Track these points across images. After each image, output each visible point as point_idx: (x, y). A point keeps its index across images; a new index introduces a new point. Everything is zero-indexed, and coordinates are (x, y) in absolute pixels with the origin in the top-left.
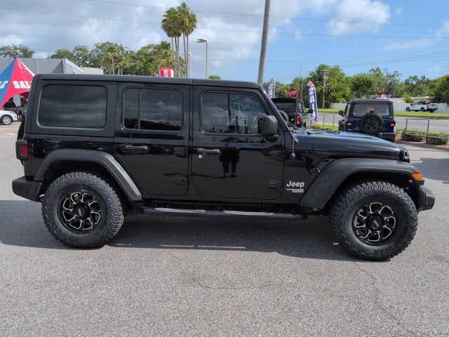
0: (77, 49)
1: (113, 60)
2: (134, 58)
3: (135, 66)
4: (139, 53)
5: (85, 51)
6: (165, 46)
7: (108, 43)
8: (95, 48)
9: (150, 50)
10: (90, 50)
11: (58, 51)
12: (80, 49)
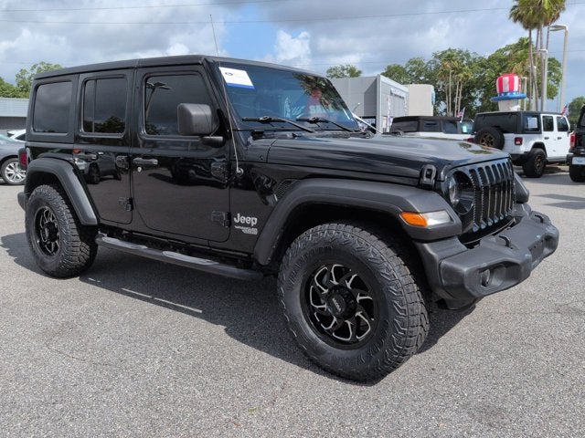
0: (411, 62)
1: (451, 71)
2: (482, 66)
3: (484, 78)
4: (491, 59)
5: (420, 64)
6: (524, 45)
7: (449, 49)
8: (432, 58)
9: (508, 53)
10: (426, 62)
11: (389, 67)
12: (415, 62)
